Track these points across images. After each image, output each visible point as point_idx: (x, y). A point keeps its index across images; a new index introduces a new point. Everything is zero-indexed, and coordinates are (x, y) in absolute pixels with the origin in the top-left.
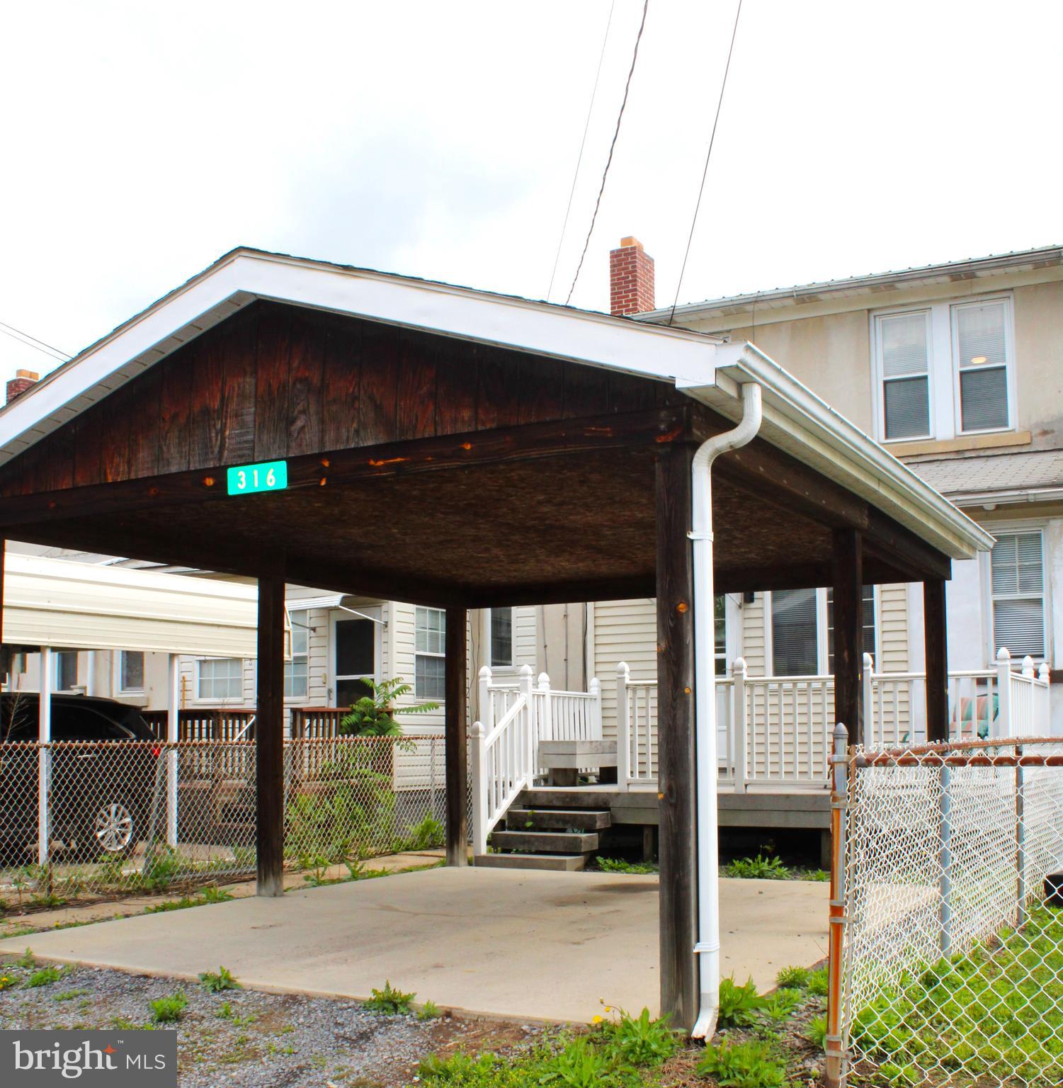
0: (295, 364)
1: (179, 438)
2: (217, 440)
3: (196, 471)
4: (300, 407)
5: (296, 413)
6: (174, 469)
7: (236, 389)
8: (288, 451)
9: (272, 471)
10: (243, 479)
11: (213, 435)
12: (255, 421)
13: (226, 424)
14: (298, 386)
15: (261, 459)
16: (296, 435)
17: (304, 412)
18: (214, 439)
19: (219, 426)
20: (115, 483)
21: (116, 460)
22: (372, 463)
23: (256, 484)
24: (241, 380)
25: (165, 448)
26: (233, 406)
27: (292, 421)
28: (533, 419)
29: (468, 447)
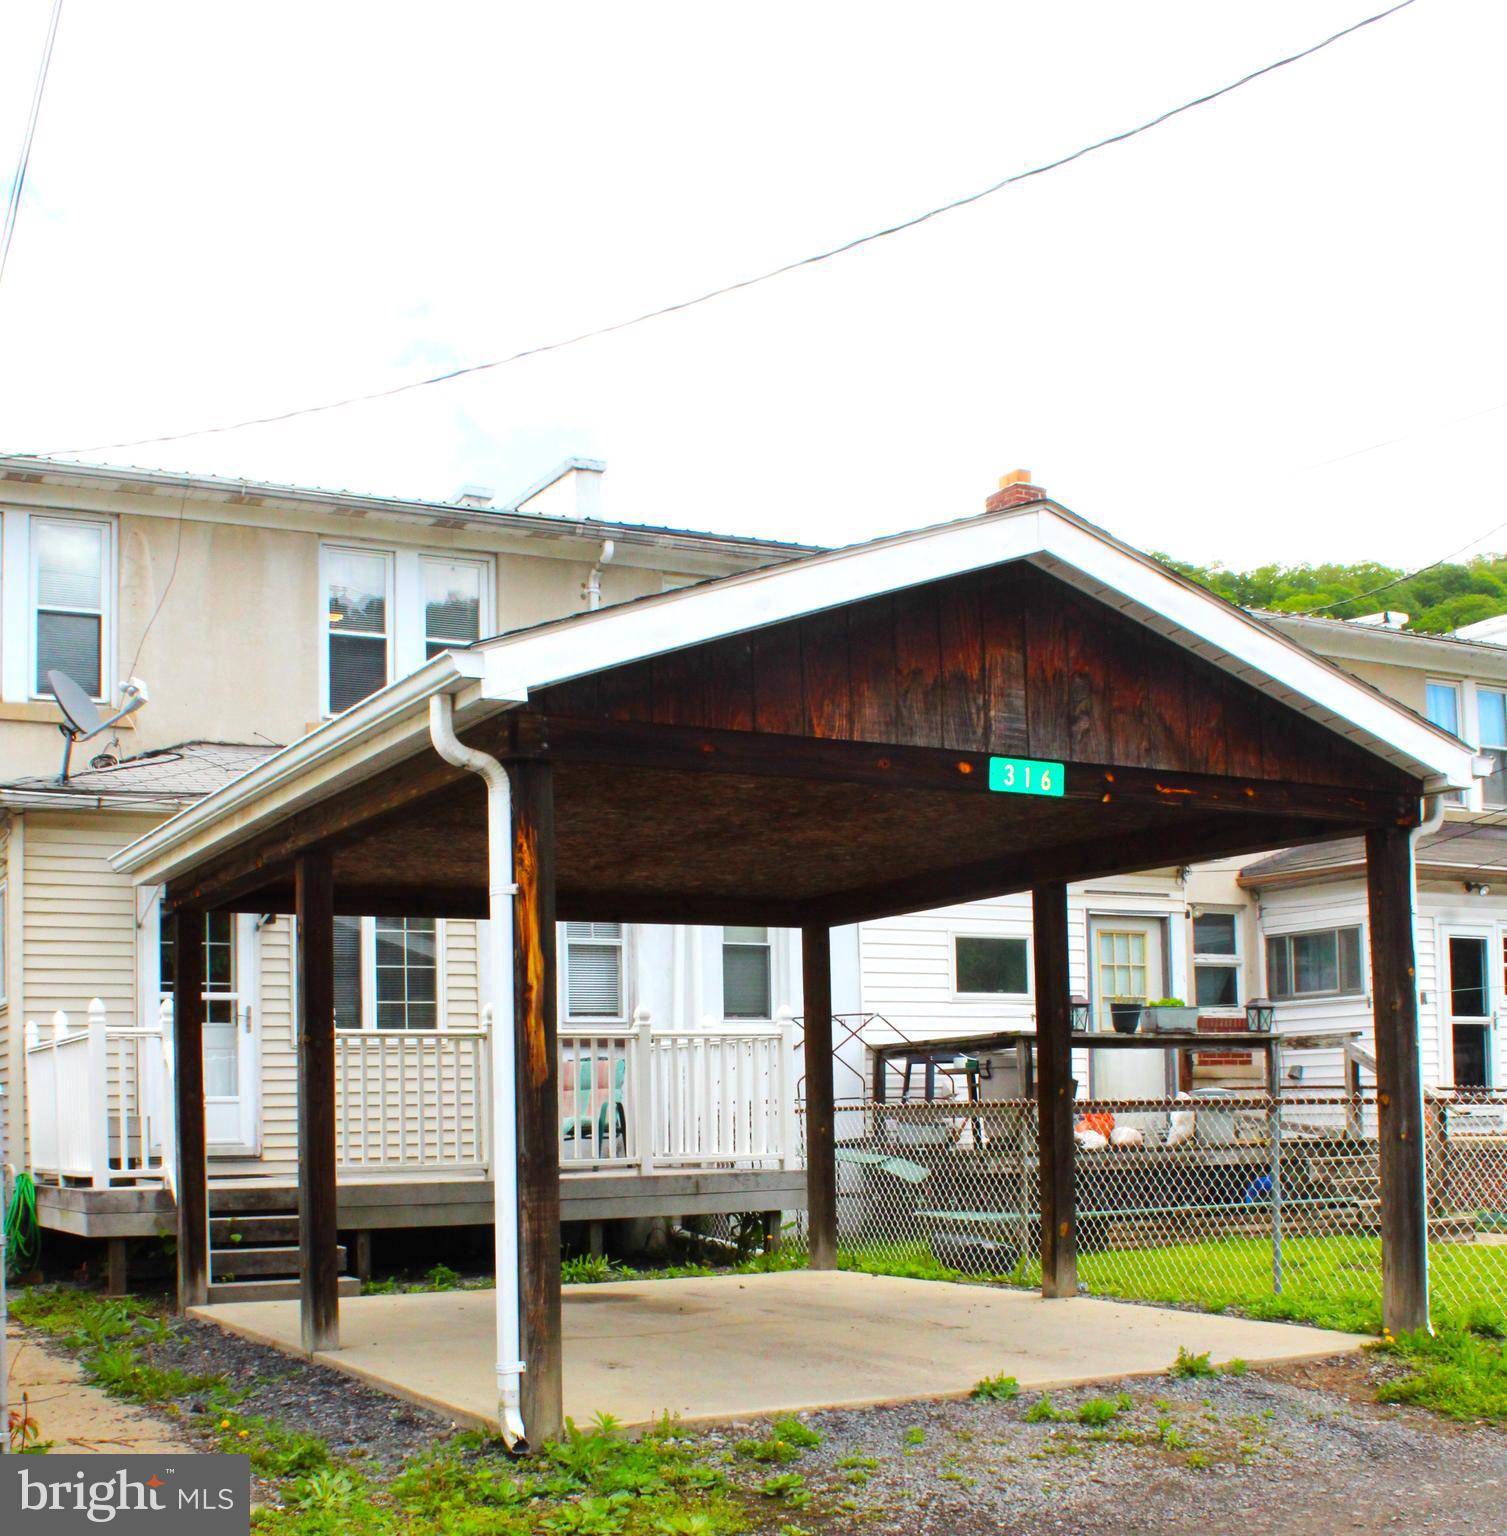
0: (1072, 653)
1: (925, 703)
2: (978, 718)
3: (952, 751)
4: (1082, 706)
5: (1078, 711)
6: (920, 741)
7: (999, 660)
8: (1071, 757)
9: (1047, 772)
10: (1011, 775)
11: (974, 711)
12: (1027, 708)
13: (989, 701)
14: (1078, 680)
15: (1039, 756)
16: (1079, 737)
17: (1087, 713)
18: (975, 716)
19: (980, 701)
20: (827, 743)
21: (827, 709)
22: (1159, 788)
23: (1027, 785)
24: (1005, 651)
25: (905, 712)
26: (997, 681)
27: (1072, 721)
28: (1310, 780)
29: (1251, 793)
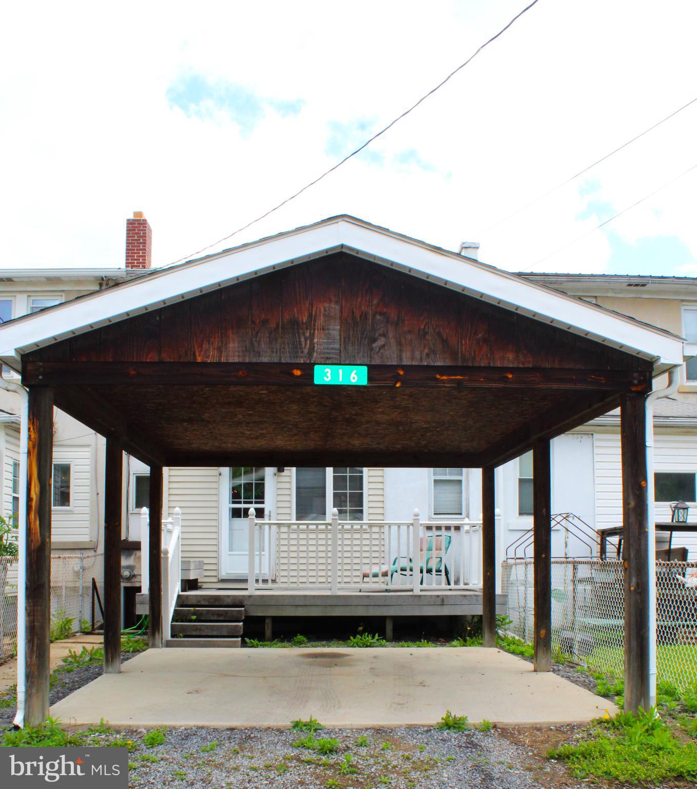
0: (375, 302)
1: (270, 338)
2: (306, 344)
3: (287, 364)
4: (381, 331)
5: (377, 335)
6: (265, 360)
7: (322, 310)
8: (371, 361)
9: (355, 372)
10: (329, 374)
11: (303, 340)
12: (340, 335)
13: (314, 334)
14: (378, 317)
15: (347, 362)
16: (377, 350)
17: (384, 335)
18: (303, 343)
19: (308, 334)
20: (204, 364)
21: (205, 346)
22: (438, 376)
23: (341, 380)
24: (326, 305)
25: (256, 344)
26: (321, 321)
27: (374, 340)
28: (556, 366)
29: (510, 376)
